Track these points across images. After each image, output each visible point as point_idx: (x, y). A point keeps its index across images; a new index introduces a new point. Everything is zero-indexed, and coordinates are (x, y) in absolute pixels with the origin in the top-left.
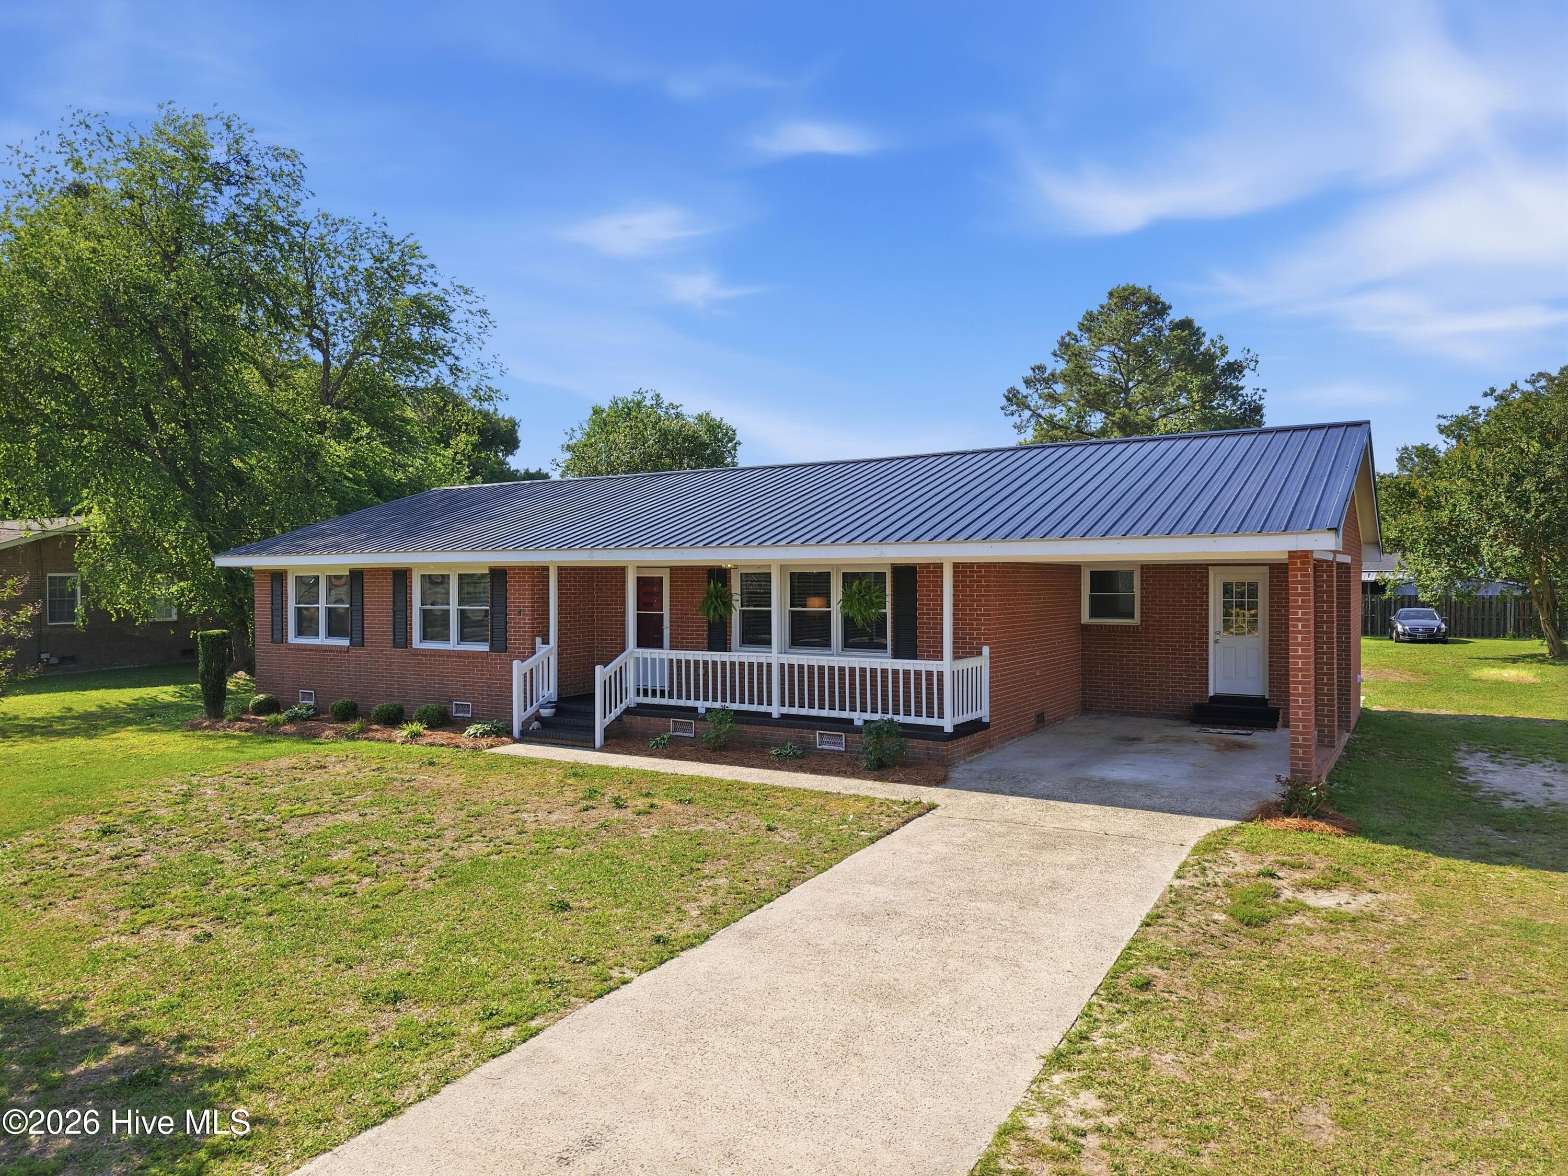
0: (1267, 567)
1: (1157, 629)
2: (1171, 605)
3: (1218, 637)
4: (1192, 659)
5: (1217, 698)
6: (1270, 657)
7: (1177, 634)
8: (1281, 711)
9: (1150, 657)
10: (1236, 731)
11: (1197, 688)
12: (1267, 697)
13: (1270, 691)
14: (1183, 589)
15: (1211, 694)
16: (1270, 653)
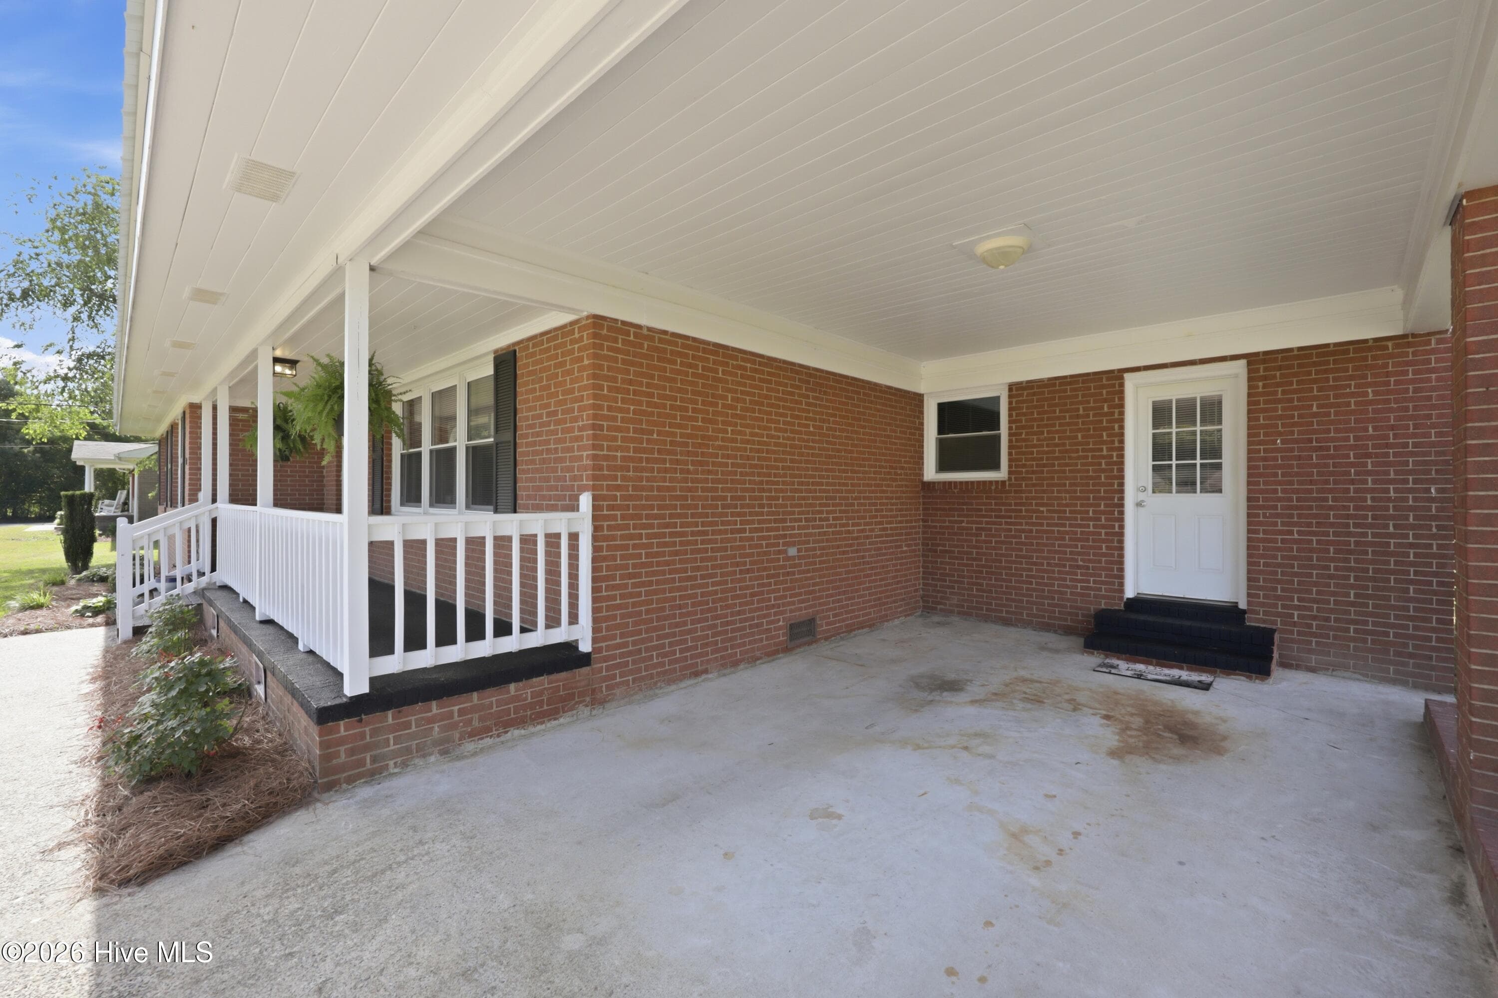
0: (1243, 363)
1: (1034, 485)
2: (1057, 445)
3: (1142, 496)
4: (1093, 533)
5: (1140, 604)
6: (1249, 531)
7: (1067, 492)
8: (1277, 636)
9: (1023, 531)
10: (1175, 673)
11: (1103, 583)
12: (1243, 605)
13: (1249, 595)
14: (1078, 417)
15: (1130, 593)
16: (1249, 523)
